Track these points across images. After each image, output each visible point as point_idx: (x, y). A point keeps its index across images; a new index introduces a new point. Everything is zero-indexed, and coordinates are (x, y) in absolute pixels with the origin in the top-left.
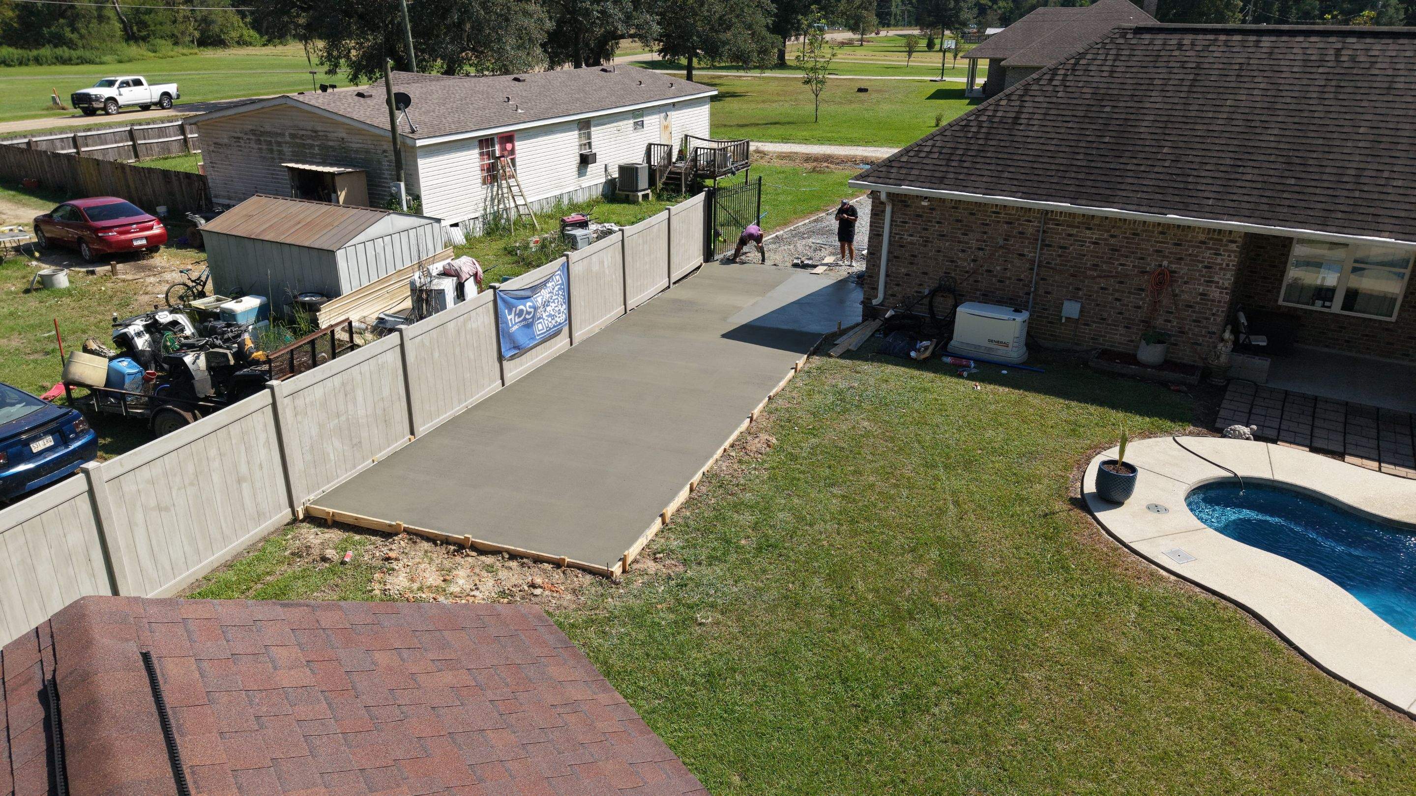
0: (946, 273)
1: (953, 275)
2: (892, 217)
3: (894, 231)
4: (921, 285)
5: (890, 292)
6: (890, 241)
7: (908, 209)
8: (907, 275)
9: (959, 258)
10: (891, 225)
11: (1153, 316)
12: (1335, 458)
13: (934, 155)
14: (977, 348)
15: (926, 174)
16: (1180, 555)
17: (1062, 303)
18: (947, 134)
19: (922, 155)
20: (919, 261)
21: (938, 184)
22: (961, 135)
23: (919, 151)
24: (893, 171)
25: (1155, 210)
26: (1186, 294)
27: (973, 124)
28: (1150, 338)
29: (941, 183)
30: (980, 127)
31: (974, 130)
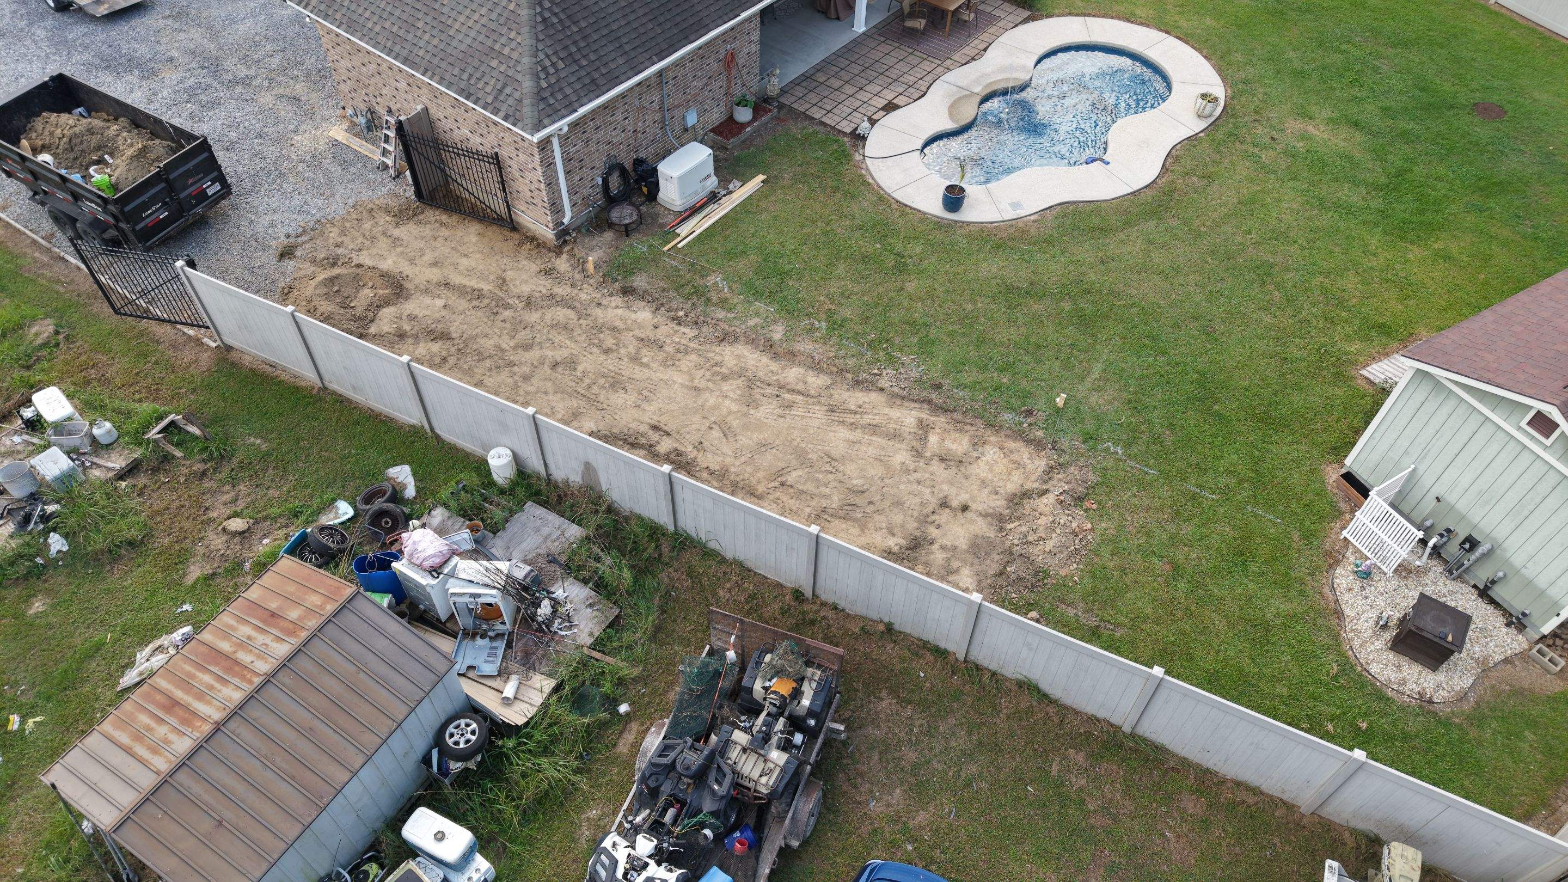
0: (608, 156)
1: (613, 153)
3: (562, 151)
4: (593, 179)
5: (574, 204)
6: (563, 162)
8: (581, 180)
11: (729, 87)
12: (896, 107)
13: (561, 65)
14: (696, 193)
15: (578, 86)
16: (1015, 206)
17: (684, 118)
18: (541, 37)
19: (552, 71)
20: (585, 162)
21: (597, 89)
22: (552, 32)
23: (544, 69)
24: (552, 101)
25: (731, 15)
26: (741, 59)
27: (547, 15)
28: (742, 103)
29: (598, 86)
30: (556, 14)
31: (555, 20)
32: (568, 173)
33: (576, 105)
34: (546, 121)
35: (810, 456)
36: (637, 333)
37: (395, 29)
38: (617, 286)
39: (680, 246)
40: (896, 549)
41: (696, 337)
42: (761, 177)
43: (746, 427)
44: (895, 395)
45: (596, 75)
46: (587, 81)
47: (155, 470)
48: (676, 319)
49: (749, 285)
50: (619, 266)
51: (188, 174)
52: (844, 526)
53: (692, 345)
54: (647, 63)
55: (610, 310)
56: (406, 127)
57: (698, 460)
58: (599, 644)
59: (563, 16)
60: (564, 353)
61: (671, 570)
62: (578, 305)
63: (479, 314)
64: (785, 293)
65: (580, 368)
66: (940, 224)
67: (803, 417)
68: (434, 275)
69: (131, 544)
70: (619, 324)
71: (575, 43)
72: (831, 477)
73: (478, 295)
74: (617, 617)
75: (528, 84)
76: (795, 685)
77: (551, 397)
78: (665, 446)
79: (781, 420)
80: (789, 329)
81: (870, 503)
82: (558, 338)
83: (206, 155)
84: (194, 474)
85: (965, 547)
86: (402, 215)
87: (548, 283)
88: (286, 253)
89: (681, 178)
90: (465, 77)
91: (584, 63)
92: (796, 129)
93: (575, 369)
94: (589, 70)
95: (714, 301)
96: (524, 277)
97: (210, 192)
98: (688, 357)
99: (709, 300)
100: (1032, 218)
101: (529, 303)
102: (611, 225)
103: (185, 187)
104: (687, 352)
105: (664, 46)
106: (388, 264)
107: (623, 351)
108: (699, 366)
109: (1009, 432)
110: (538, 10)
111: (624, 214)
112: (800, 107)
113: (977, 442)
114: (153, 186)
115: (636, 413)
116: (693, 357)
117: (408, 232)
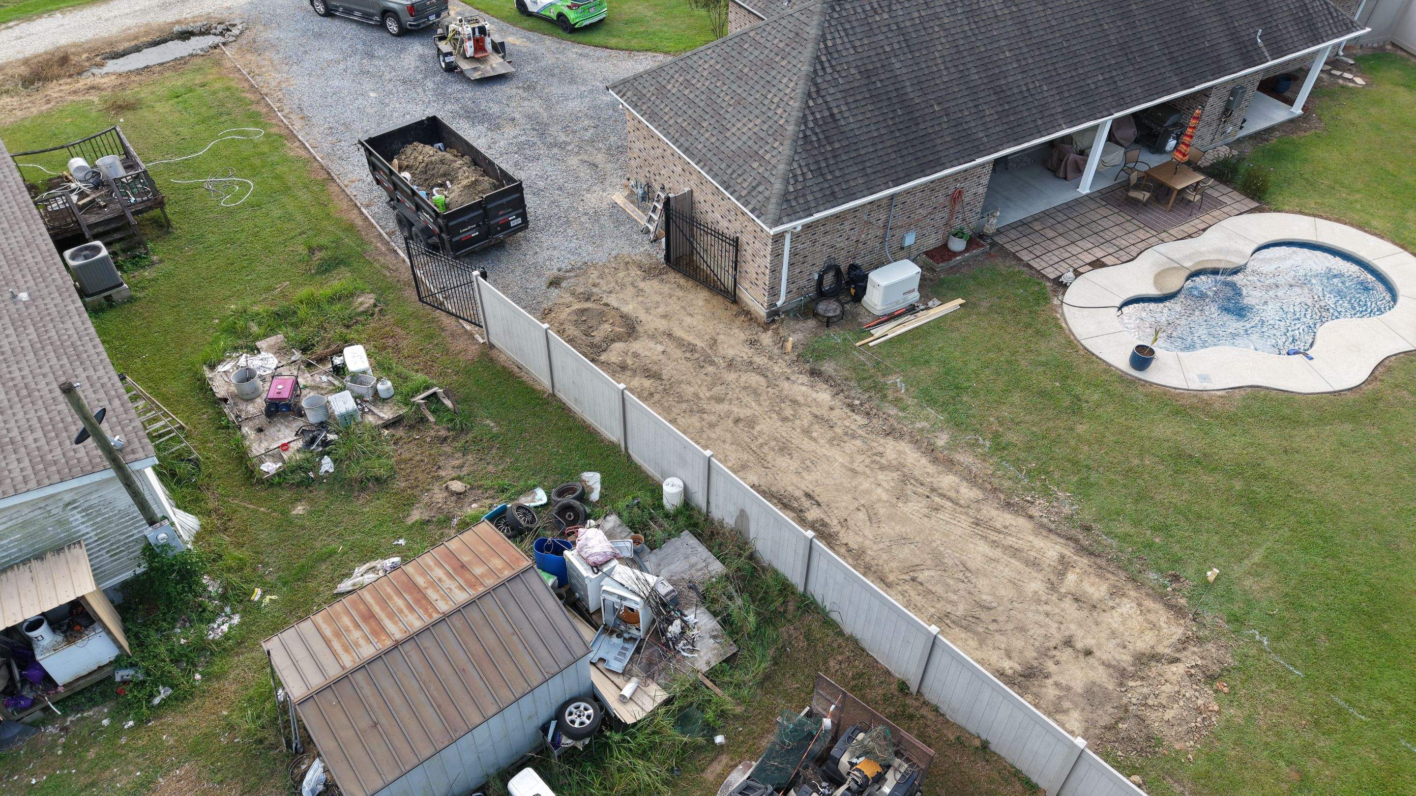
0: (828, 257)
1: (833, 256)
2: (791, 238)
3: (791, 246)
4: (811, 274)
5: (789, 291)
6: (789, 255)
8: (800, 272)
9: (838, 243)
10: (790, 243)
11: (950, 219)
12: (1104, 265)
13: (809, 175)
14: (897, 303)
15: (819, 195)
16: (1204, 378)
17: (903, 238)
18: (799, 150)
19: (800, 179)
20: (809, 259)
21: (833, 199)
22: (809, 147)
23: (795, 176)
24: (794, 203)
25: (967, 159)
26: (967, 198)
27: (808, 133)
28: (959, 234)
29: (836, 198)
30: (816, 134)
31: (814, 138)
32: (791, 264)
33: (813, 210)
34: (785, 219)
35: (946, 561)
36: (814, 410)
37: (684, 124)
38: (807, 366)
39: (871, 344)
40: (1009, 672)
41: (865, 426)
42: (960, 301)
43: (891, 517)
44: (1042, 526)
45: (837, 189)
46: (828, 193)
47: (411, 427)
48: (851, 406)
49: (925, 392)
50: (813, 350)
51: (501, 207)
52: (963, 635)
53: (860, 432)
54: (882, 187)
55: (795, 386)
56: (672, 203)
57: (840, 535)
58: (713, 674)
59: (821, 136)
60: (748, 412)
61: (792, 628)
62: (770, 375)
63: (689, 364)
64: (958, 407)
65: (758, 428)
66: (1122, 378)
67: (947, 523)
68: (662, 325)
69: (378, 480)
70: (800, 398)
71: (826, 159)
72: (962, 586)
73: (692, 348)
74: (734, 655)
75: (778, 186)
76: (880, 770)
77: (727, 446)
78: (813, 514)
79: (926, 519)
80: (954, 438)
81: (994, 621)
82: (748, 399)
83: (517, 195)
84: (438, 437)
85: (1079, 690)
86: (650, 272)
87: (750, 352)
88: (555, 283)
89: (887, 288)
90: (729, 171)
91: (829, 177)
92: (1002, 266)
93: (753, 428)
94: (832, 183)
95: (890, 398)
96: (732, 342)
97: (513, 224)
98: (854, 442)
99: (885, 396)
100: (1219, 393)
101: (731, 365)
102: (816, 315)
103: (497, 216)
104: (854, 437)
105: (901, 175)
106: (627, 309)
107: (798, 422)
108: (861, 452)
109: (1150, 591)
110: (803, 128)
111: (829, 308)
112: (1011, 248)
113: (1116, 592)
114: (474, 211)
115: (795, 479)
116: (858, 443)
117: (651, 286)
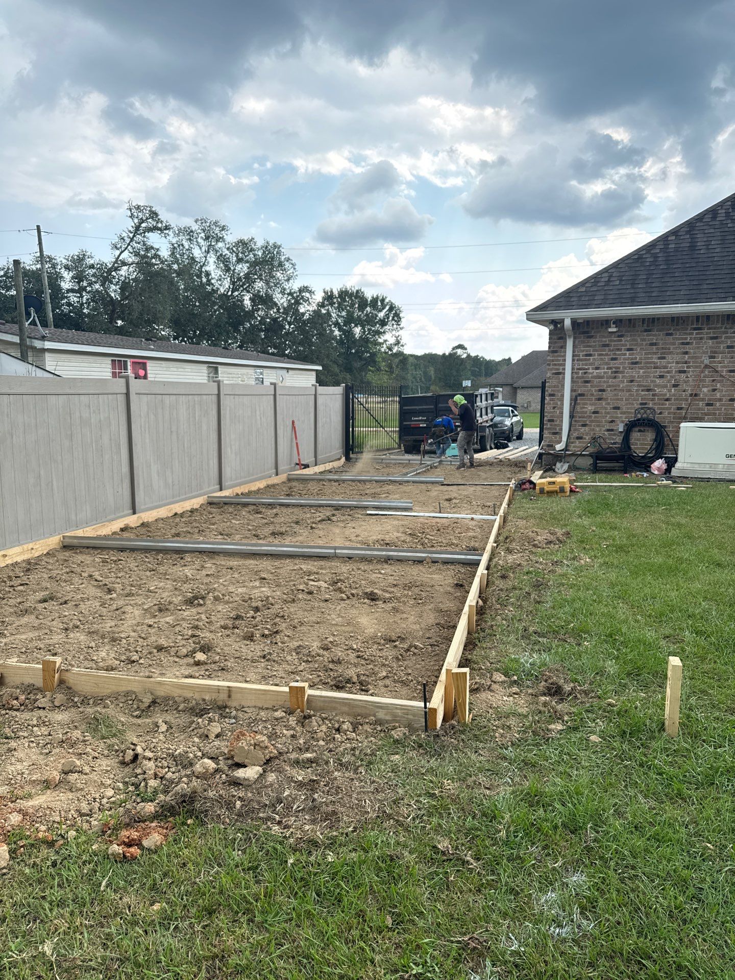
0: (641, 404)
1: (651, 406)
2: (574, 352)
3: (576, 367)
4: (612, 422)
5: (575, 435)
6: (572, 378)
7: (592, 340)
8: (595, 413)
9: (658, 386)
10: (573, 360)
13: (616, 283)
15: (612, 297)
18: (621, 266)
19: (601, 284)
21: (630, 302)
22: (637, 265)
23: (597, 282)
27: (647, 256)
29: (633, 301)
30: (656, 257)
31: (650, 260)
45: (642, 295)
46: (627, 296)
59: (662, 259)
71: (650, 274)
91: (641, 286)
94: (640, 291)
110: (643, 252)
114: (427, 404)
